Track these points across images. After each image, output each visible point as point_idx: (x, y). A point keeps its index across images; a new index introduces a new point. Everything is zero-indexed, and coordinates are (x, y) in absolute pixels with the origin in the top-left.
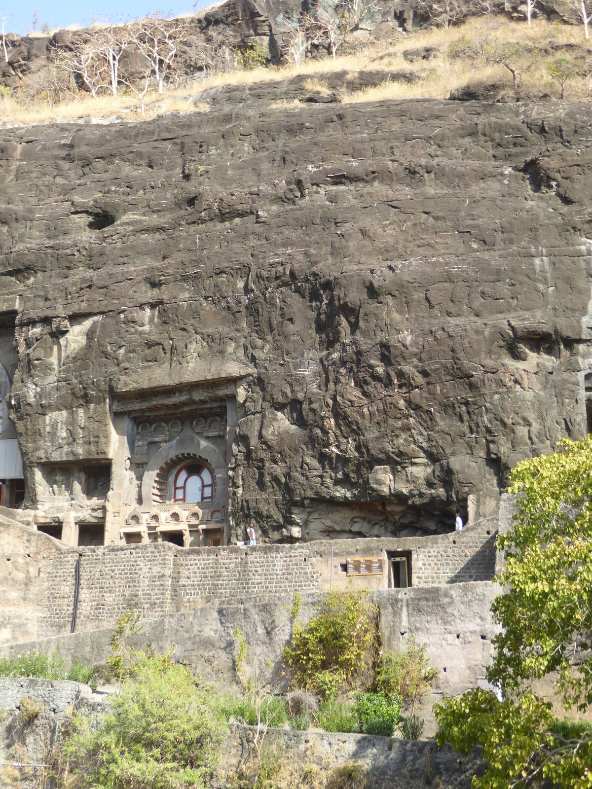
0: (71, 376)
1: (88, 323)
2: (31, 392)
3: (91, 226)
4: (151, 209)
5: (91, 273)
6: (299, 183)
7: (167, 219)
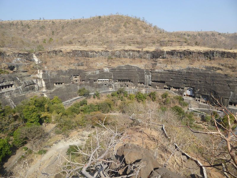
0: (198, 92)
1: (199, 89)
2: (196, 93)
5: (199, 86)
6: (214, 83)
7: (204, 83)
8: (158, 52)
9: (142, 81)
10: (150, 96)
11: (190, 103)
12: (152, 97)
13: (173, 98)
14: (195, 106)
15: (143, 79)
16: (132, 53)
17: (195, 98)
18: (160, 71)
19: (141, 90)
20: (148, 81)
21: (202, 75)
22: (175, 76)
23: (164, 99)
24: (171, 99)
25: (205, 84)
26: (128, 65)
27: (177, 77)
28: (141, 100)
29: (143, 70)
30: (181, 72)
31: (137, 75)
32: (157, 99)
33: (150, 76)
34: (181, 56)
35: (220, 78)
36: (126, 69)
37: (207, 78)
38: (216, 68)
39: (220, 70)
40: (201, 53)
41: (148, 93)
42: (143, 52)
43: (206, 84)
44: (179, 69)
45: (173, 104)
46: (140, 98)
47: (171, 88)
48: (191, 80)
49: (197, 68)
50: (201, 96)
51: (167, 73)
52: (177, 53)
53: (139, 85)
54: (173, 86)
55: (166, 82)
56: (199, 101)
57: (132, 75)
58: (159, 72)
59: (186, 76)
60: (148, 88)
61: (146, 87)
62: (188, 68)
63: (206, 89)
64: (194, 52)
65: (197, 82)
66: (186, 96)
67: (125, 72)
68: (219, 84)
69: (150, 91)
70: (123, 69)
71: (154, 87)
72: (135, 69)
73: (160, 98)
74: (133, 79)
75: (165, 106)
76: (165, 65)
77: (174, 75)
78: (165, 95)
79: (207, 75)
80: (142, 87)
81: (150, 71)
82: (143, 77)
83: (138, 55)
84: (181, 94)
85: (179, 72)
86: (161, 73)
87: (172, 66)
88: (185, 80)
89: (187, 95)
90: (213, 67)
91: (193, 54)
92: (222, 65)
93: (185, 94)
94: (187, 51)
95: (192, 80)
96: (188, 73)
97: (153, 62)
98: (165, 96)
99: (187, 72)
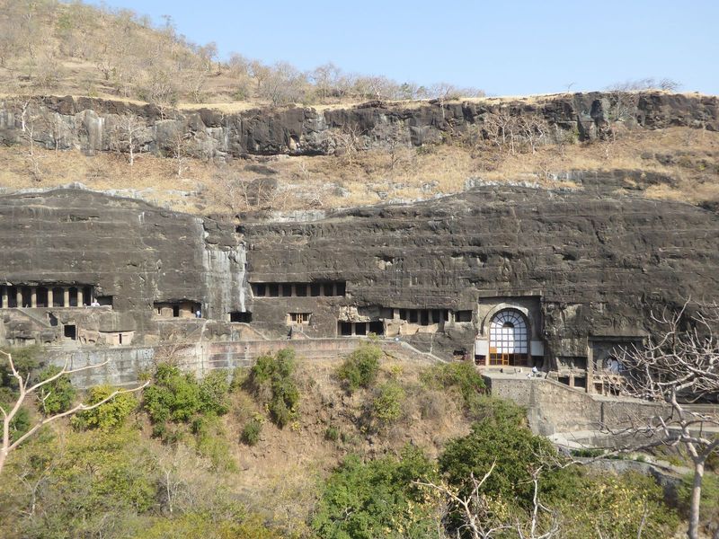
0: (571, 327)
1: (576, 306)
2: (555, 331)
3: (564, 259)
4: (589, 256)
5: (572, 285)
6: (657, 257)
7: (599, 262)
8: (277, 116)
9: (184, 292)
10: (250, 386)
11: (532, 403)
12: (268, 393)
13: (414, 379)
14: (567, 416)
15: (194, 278)
16: (101, 121)
17: (556, 369)
18: (302, 217)
19: (180, 353)
20: (226, 288)
21: (572, 218)
22: (404, 242)
23: (357, 398)
24: (408, 388)
25: (604, 266)
26: (74, 191)
27: (421, 242)
28: (182, 427)
29: (186, 218)
30: (443, 214)
31: (139, 250)
32: (303, 401)
33: (241, 256)
34: (413, 132)
35: (684, 223)
36: (57, 214)
37: (609, 233)
38: (636, 175)
39: (664, 186)
40: (529, 109)
41: (231, 367)
42: (180, 118)
43: (608, 270)
44: (420, 199)
45: (429, 424)
46: (174, 408)
47: (388, 321)
48: (513, 251)
49: (528, 185)
50: (589, 352)
51: (351, 227)
52: (393, 117)
53: (164, 317)
54: (399, 305)
55: (350, 286)
56: (581, 382)
57: (107, 251)
58: (295, 229)
59: (473, 235)
60: (228, 334)
61: (212, 331)
62: (477, 186)
63: (617, 301)
64: (490, 109)
65: (550, 261)
66: (492, 363)
67: (52, 228)
68: (688, 261)
69: (249, 350)
70: (31, 213)
71: (271, 327)
72: (128, 215)
73: (328, 390)
74: (112, 278)
75: (368, 448)
76: (329, 185)
77: (398, 234)
78: (364, 369)
79: (600, 214)
80: (190, 330)
81: (237, 222)
82: (191, 263)
83: (145, 133)
84: (461, 352)
85: (427, 213)
86: (311, 230)
87: (375, 186)
88: (474, 255)
89: (496, 359)
90: (619, 173)
91: (486, 116)
92: (666, 161)
93: (482, 348)
94: (448, 107)
95: (522, 255)
96: (486, 212)
97: (252, 177)
98: (359, 374)
99: (475, 212)
